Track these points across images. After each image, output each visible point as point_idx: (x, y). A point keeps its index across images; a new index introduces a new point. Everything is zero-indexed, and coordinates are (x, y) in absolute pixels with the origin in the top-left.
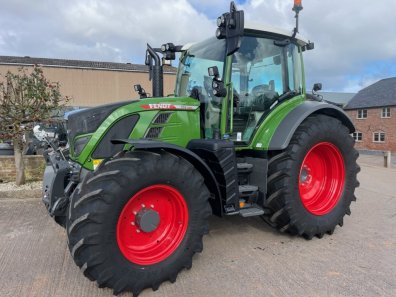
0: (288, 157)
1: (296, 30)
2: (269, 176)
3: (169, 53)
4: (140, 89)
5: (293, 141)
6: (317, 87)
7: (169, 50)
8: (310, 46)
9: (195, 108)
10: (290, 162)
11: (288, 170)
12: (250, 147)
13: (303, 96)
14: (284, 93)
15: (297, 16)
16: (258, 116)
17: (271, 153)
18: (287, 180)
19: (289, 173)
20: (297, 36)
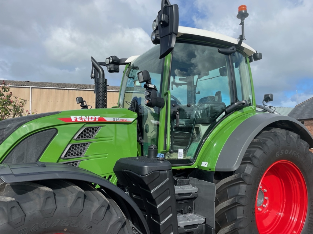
0: (240, 180)
1: (242, 38)
2: (217, 203)
3: (112, 65)
4: (81, 101)
5: (246, 159)
6: (268, 98)
7: (113, 62)
8: (256, 57)
9: (131, 120)
10: (243, 187)
11: (241, 197)
12: (195, 166)
13: (253, 107)
14: (232, 104)
15: (242, 23)
16: (203, 129)
17: (220, 175)
18: (240, 210)
19: (242, 201)
20: (243, 45)
